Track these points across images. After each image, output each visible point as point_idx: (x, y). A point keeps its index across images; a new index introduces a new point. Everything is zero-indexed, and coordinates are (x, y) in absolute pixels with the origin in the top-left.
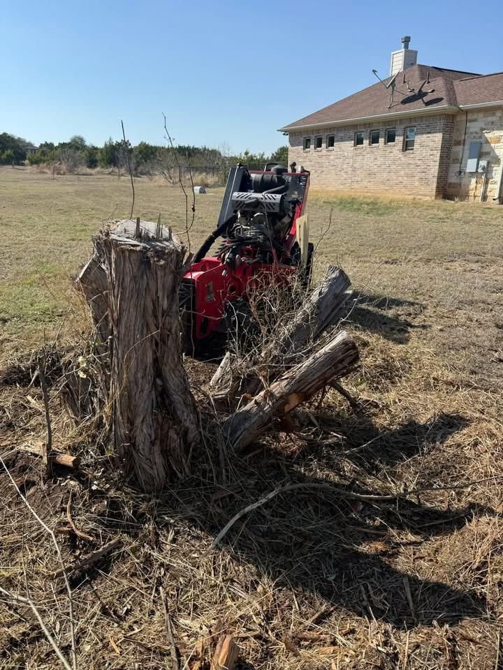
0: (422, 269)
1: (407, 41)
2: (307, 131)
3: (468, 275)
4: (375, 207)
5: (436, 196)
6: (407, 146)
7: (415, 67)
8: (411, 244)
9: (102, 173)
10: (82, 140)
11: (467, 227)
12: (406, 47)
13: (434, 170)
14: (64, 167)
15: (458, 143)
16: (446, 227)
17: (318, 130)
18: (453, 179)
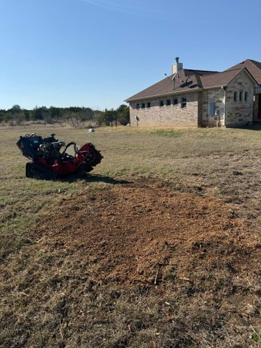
0: (198, 160)
1: (177, 59)
2: (138, 101)
3: (215, 160)
4: (173, 134)
5: (198, 126)
6: (184, 106)
7: (182, 71)
8: (192, 149)
9: (34, 123)
10: (18, 106)
11: (213, 140)
12: (177, 62)
13: (196, 115)
14: (15, 122)
15: (205, 103)
16: (205, 141)
17: (142, 100)
18: (204, 118)
